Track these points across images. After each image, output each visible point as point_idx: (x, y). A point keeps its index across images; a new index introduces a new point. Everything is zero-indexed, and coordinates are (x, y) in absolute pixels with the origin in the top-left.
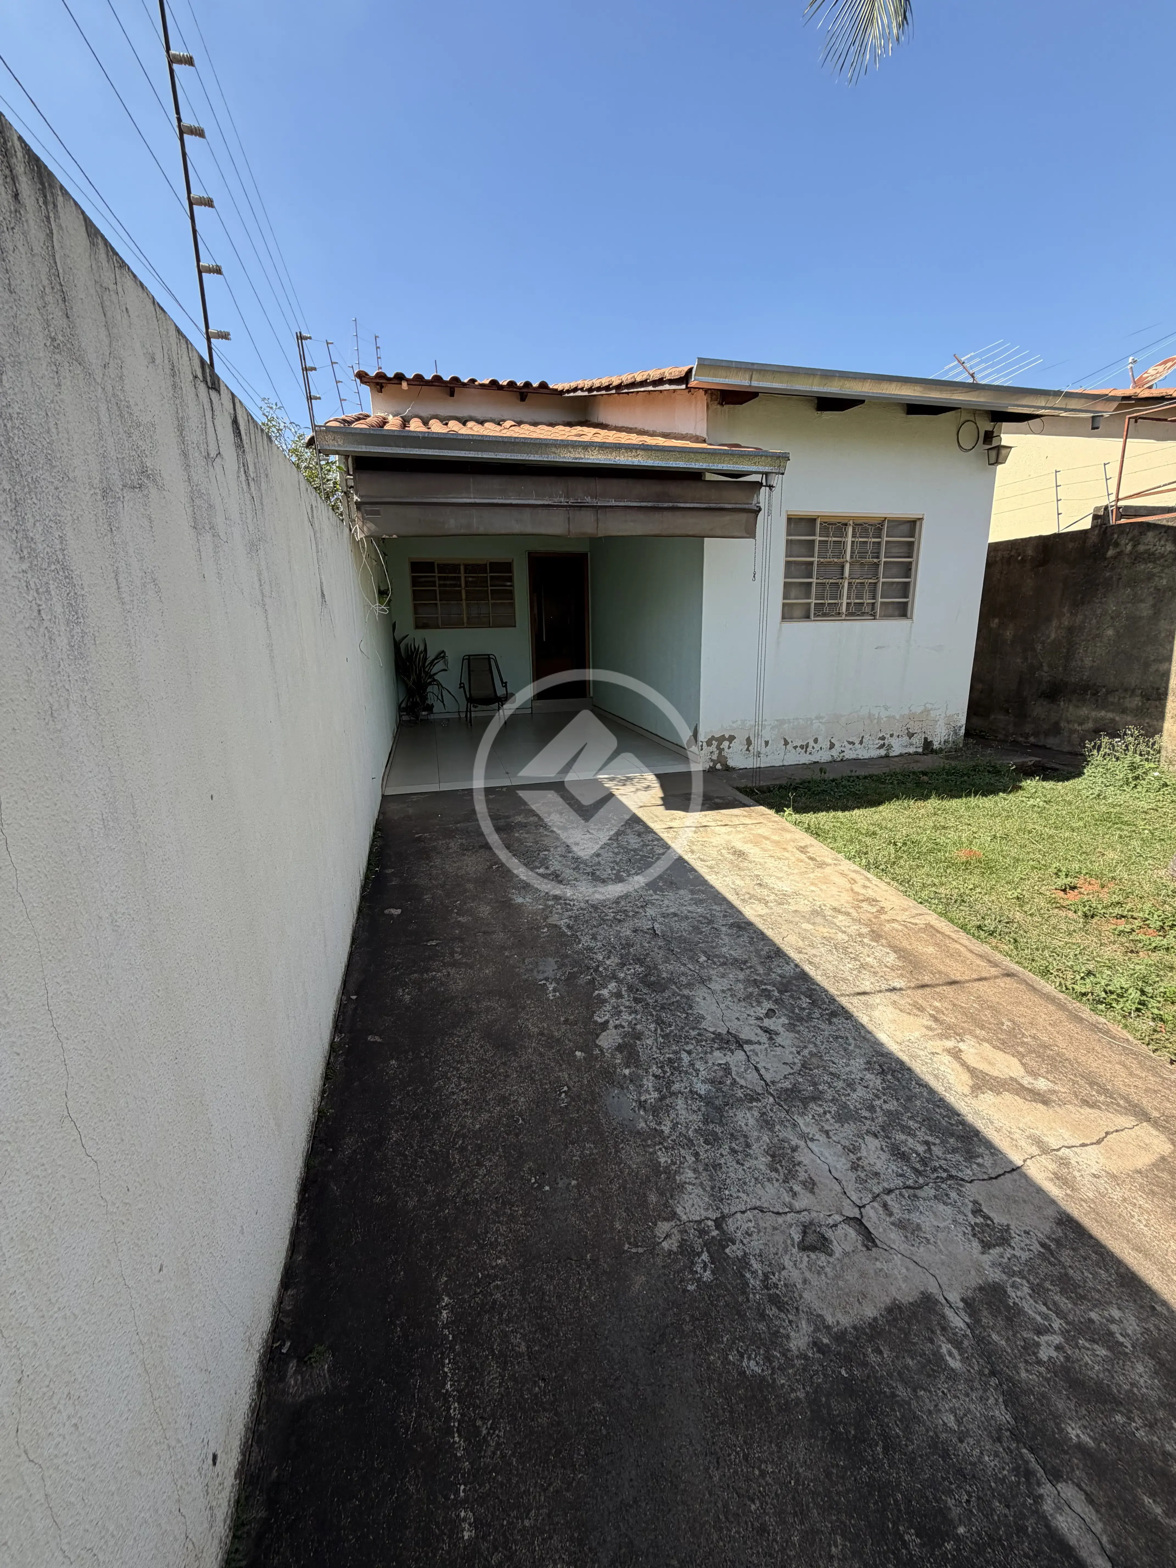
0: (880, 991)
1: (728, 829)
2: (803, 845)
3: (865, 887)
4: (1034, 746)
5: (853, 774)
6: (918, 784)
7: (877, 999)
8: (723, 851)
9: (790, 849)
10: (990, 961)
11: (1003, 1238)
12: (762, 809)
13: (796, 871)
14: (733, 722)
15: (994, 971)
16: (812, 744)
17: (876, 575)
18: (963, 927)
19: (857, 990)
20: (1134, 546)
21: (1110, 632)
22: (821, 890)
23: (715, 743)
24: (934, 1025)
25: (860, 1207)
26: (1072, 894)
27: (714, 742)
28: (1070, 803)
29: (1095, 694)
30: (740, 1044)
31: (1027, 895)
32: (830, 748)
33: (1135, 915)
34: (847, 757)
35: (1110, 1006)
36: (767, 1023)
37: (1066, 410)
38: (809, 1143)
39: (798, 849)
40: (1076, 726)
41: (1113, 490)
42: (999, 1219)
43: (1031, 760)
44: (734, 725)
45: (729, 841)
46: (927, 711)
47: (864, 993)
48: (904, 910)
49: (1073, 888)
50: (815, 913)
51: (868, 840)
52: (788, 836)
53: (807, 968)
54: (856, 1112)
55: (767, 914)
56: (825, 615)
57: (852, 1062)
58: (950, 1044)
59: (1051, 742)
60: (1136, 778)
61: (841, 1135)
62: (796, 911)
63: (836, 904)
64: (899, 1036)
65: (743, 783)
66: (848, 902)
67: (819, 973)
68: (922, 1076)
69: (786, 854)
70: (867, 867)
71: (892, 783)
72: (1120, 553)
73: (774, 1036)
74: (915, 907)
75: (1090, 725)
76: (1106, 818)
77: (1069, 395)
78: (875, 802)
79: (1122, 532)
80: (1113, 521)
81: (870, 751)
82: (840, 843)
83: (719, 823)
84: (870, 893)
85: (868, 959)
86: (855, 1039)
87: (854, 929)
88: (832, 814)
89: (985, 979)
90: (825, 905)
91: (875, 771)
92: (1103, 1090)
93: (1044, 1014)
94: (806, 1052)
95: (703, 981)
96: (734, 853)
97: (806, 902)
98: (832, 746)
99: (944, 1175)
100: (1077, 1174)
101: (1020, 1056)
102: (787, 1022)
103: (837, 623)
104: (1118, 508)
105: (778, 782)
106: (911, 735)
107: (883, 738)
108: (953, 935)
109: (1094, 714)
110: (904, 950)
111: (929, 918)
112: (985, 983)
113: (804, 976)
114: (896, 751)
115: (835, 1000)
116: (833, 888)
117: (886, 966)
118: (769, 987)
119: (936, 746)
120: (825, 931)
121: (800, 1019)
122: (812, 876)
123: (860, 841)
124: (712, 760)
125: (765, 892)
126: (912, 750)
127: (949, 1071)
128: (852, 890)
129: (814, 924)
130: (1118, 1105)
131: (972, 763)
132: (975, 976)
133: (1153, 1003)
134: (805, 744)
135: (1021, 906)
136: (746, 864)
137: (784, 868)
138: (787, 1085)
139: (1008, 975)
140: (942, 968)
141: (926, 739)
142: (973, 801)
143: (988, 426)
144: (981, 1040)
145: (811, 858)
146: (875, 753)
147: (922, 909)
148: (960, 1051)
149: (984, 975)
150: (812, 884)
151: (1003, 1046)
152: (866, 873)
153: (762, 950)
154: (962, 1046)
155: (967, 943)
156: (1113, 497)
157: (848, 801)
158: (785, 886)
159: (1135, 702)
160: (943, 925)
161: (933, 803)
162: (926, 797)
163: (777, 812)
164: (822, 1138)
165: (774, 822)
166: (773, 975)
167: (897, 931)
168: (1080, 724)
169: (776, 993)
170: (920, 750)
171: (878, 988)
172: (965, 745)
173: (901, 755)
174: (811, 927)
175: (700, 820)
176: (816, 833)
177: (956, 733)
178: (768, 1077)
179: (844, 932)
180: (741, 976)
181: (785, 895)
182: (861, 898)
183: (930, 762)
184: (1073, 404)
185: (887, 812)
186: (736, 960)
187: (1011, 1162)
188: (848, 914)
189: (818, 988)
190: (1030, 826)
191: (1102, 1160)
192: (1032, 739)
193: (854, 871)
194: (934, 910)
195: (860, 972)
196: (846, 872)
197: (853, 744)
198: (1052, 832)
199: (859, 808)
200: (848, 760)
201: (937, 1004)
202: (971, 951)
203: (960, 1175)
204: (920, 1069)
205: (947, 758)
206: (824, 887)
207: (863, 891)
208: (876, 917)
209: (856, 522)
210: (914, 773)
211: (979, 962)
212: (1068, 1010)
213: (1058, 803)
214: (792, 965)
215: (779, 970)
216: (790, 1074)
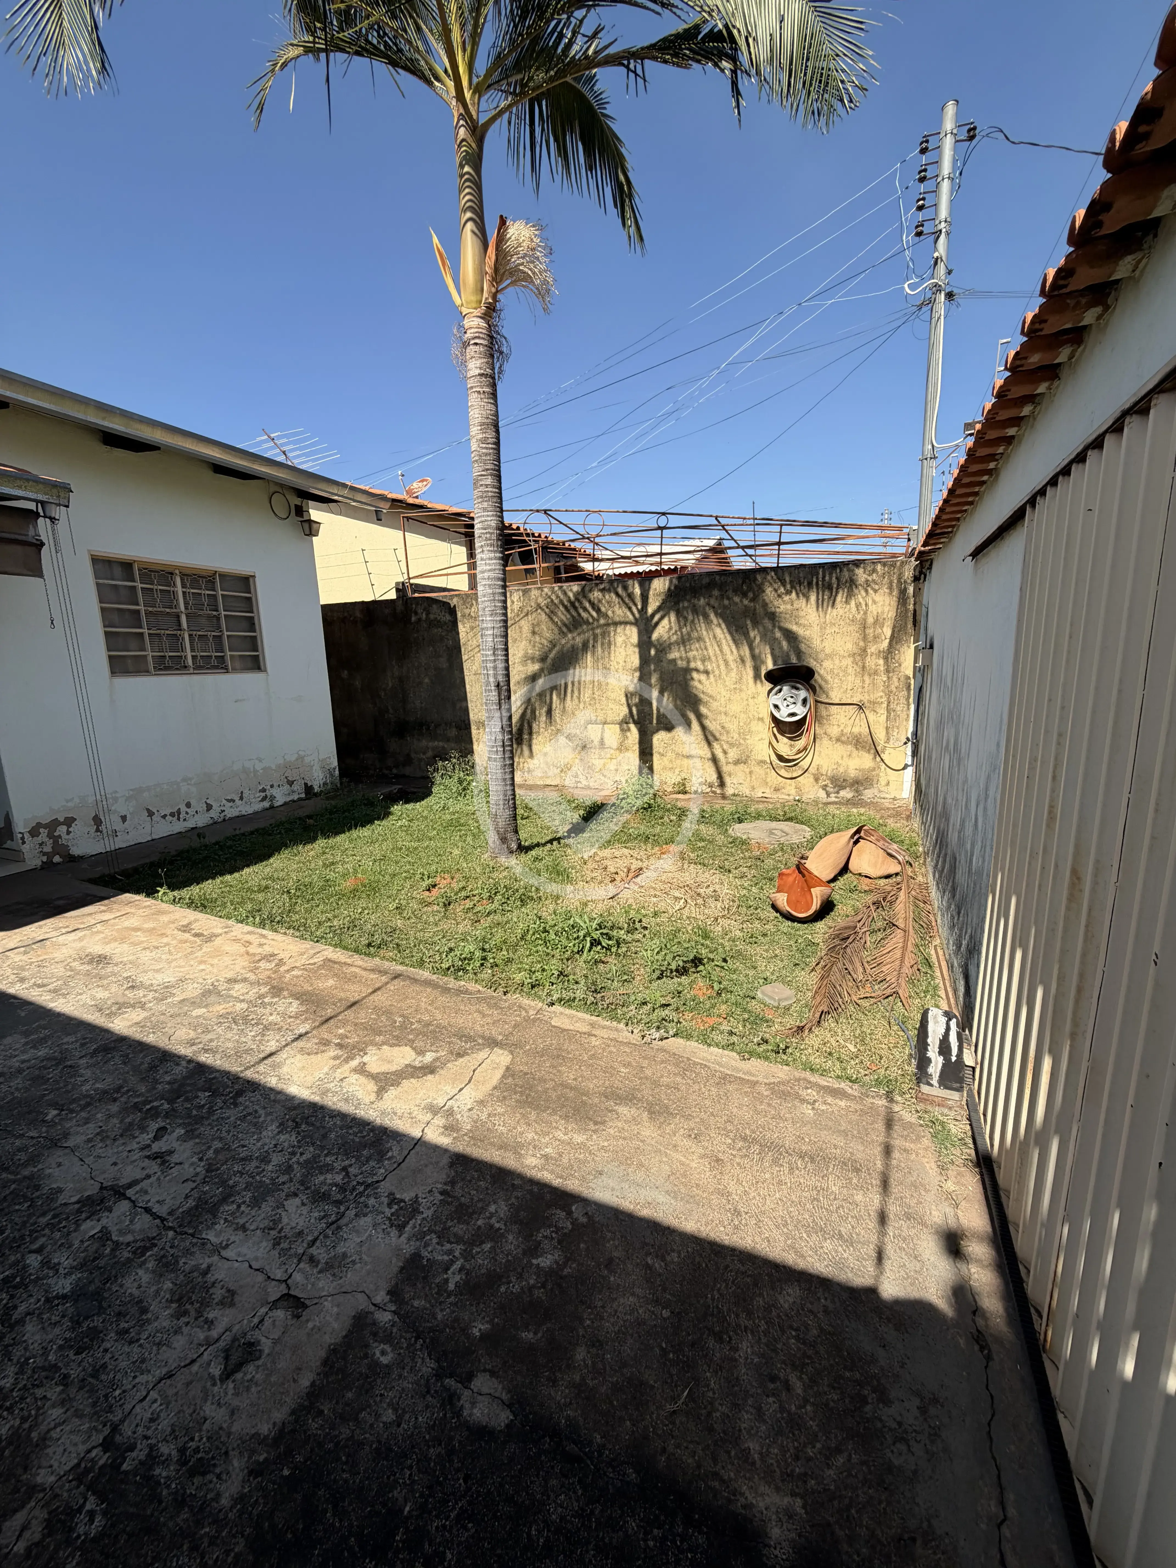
0: (287, 1045)
1: (79, 934)
2: (185, 923)
3: (261, 945)
4: (397, 776)
5: (238, 832)
6: (306, 828)
7: (283, 1055)
8: (73, 964)
9: (169, 932)
10: (380, 972)
11: (414, 1208)
12: (128, 896)
13: (180, 955)
14: (67, 801)
15: (384, 979)
16: (183, 809)
17: (219, 627)
18: (356, 951)
19: (262, 1056)
20: (427, 615)
21: (427, 680)
22: (212, 965)
23: (44, 832)
24: (340, 1052)
25: (286, 1281)
26: (435, 891)
27: (42, 830)
28: (426, 818)
29: (428, 729)
30: (119, 1192)
31: (404, 902)
32: (208, 810)
33: (475, 893)
34: (229, 816)
35: (466, 971)
36: (156, 1147)
37: (355, 501)
38: (224, 1253)
39: (179, 930)
40: (422, 756)
41: (405, 570)
42: (407, 1196)
43: (395, 788)
44: (70, 804)
45: (83, 948)
46: (301, 758)
47: (271, 1055)
48: (302, 954)
49: (434, 886)
50: (206, 993)
51: (260, 897)
52: (165, 918)
53: (204, 1058)
54: (273, 1184)
55: (145, 1018)
56: (167, 668)
57: (264, 1133)
58: (354, 1063)
59: (408, 771)
60: (464, 789)
61: (259, 1219)
62: (184, 1000)
63: (230, 975)
64: (310, 1080)
65: (100, 870)
66: (244, 968)
67: (218, 1056)
68: (334, 1107)
69: (165, 940)
70: (262, 925)
71: (280, 833)
72: (420, 620)
73: (168, 1158)
74: (312, 948)
75: (430, 754)
76: (450, 824)
77: (352, 488)
78: (264, 856)
79: (417, 604)
80: (410, 594)
81: (253, 805)
82: (230, 908)
83: (64, 931)
84: (267, 949)
85: (271, 1018)
86: (265, 1108)
87: (252, 994)
88: (218, 880)
89: (379, 989)
90: (218, 981)
91: (262, 824)
92: (469, 1038)
93: (423, 998)
94: (210, 1153)
95: (54, 1144)
96: (91, 962)
97: (195, 985)
98: (209, 807)
99: (362, 1188)
100: (459, 1116)
101: (411, 1043)
102: (183, 1131)
103: (185, 677)
104: (411, 585)
105: (147, 861)
106: (291, 783)
107: (264, 790)
108: (349, 961)
109: (430, 744)
110: (305, 993)
111: (326, 953)
112: (379, 993)
113: (201, 1069)
114: (280, 800)
115: (239, 1078)
116: (226, 959)
117: (290, 1017)
118: (155, 1104)
119: (316, 789)
120: (220, 1009)
121: (199, 1120)
122: (199, 954)
123: (251, 900)
124: (44, 854)
125: (141, 993)
126: (296, 797)
127: (357, 1088)
128: (248, 953)
129: (206, 1006)
130: (479, 1044)
131: (350, 800)
132: (370, 990)
133: (490, 955)
134: (175, 810)
135: (400, 914)
136: (109, 970)
137: (163, 957)
138: (191, 1203)
139: (395, 978)
140: (342, 995)
141: (306, 784)
142: (355, 833)
143: (298, 501)
144: (379, 1046)
145: (197, 935)
146: (258, 807)
147: (320, 946)
148: (365, 1064)
149: (377, 986)
150: (201, 962)
151: (397, 1041)
152: (260, 931)
153: (142, 1063)
154: (366, 1059)
155: (360, 963)
156: (406, 576)
157: (236, 861)
158: (168, 977)
159: (453, 732)
160: (339, 955)
161: (321, 843)
162: (313, 839)
163: (148, 895)
164: (238, 1237)
165: (145, 907)
166: (160, 1087)
167: (297, 977)
168: (424, 753)
169: (166, 1106)
170: (303, 796)
171: (284, 1043)
172: (341, 784)
173: (285, 804)
174: (204, 1010)
175: (34, 935)
176: (202, 905)
177: (332, 775)
178: (162, 1211)
179: (243, 1001)
180: (114, 1108)
181: (167, 987)
182: (257, 958)
183: (312, 806)
184: (359, 497)
185: (277, 863)
186: (105, 1092)
187: (413, 1139)
188: (245, 980)
189: (217, 1074)
190: (400, 844)
191: (473, 1094)
192: (395, 771)
193: (248, 933)
194: (330, 944)
195: (264, 1035)
196: (239, 937)
197: (234, 801)
198: (416, 844)
199: (248, 866)
200: (230, 819)
201: (341, 1031)
202: (365, 969)
203: (375, 1178)
204: (333, 1102)
205: (327, 799)
206: (216, 961)
207: (260, 950)
208: (275, 972)
209: (184, 572)
210: (300, 819)
211: (373, 976)
212: (440, 987)
213: (418, 820)
214: (184, 1063)
215: (166, 1077)
216: (193, 1189)
